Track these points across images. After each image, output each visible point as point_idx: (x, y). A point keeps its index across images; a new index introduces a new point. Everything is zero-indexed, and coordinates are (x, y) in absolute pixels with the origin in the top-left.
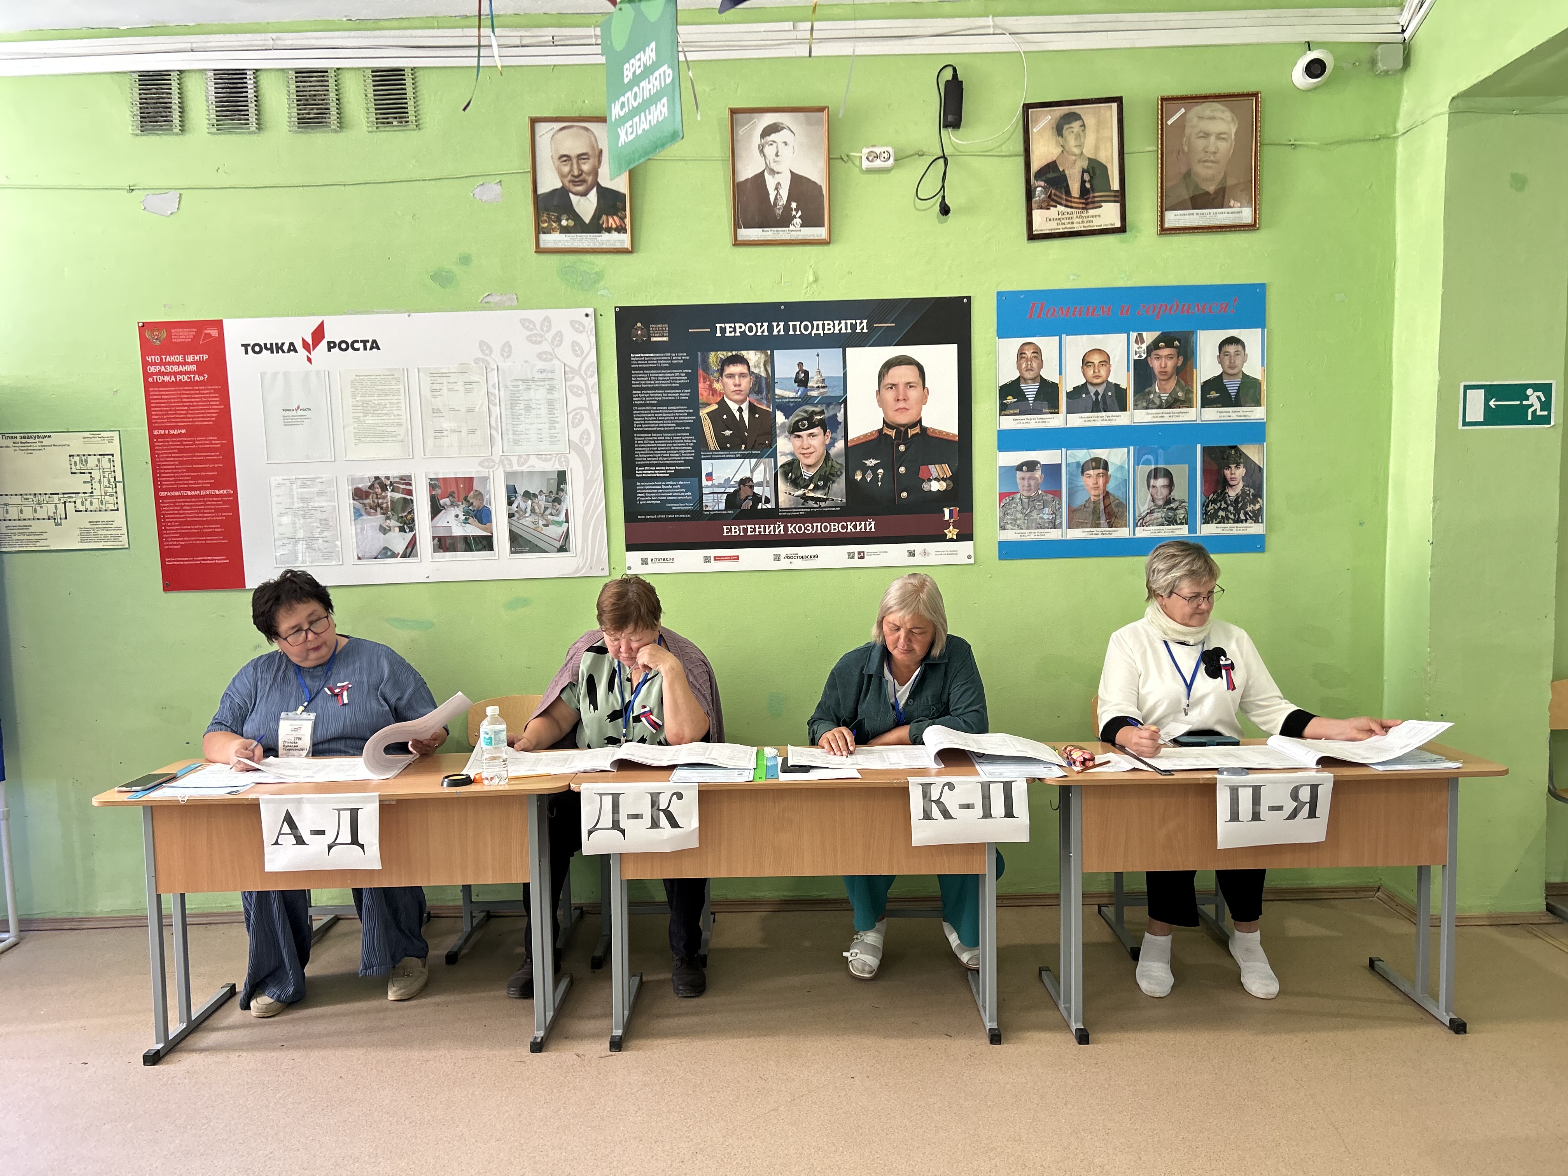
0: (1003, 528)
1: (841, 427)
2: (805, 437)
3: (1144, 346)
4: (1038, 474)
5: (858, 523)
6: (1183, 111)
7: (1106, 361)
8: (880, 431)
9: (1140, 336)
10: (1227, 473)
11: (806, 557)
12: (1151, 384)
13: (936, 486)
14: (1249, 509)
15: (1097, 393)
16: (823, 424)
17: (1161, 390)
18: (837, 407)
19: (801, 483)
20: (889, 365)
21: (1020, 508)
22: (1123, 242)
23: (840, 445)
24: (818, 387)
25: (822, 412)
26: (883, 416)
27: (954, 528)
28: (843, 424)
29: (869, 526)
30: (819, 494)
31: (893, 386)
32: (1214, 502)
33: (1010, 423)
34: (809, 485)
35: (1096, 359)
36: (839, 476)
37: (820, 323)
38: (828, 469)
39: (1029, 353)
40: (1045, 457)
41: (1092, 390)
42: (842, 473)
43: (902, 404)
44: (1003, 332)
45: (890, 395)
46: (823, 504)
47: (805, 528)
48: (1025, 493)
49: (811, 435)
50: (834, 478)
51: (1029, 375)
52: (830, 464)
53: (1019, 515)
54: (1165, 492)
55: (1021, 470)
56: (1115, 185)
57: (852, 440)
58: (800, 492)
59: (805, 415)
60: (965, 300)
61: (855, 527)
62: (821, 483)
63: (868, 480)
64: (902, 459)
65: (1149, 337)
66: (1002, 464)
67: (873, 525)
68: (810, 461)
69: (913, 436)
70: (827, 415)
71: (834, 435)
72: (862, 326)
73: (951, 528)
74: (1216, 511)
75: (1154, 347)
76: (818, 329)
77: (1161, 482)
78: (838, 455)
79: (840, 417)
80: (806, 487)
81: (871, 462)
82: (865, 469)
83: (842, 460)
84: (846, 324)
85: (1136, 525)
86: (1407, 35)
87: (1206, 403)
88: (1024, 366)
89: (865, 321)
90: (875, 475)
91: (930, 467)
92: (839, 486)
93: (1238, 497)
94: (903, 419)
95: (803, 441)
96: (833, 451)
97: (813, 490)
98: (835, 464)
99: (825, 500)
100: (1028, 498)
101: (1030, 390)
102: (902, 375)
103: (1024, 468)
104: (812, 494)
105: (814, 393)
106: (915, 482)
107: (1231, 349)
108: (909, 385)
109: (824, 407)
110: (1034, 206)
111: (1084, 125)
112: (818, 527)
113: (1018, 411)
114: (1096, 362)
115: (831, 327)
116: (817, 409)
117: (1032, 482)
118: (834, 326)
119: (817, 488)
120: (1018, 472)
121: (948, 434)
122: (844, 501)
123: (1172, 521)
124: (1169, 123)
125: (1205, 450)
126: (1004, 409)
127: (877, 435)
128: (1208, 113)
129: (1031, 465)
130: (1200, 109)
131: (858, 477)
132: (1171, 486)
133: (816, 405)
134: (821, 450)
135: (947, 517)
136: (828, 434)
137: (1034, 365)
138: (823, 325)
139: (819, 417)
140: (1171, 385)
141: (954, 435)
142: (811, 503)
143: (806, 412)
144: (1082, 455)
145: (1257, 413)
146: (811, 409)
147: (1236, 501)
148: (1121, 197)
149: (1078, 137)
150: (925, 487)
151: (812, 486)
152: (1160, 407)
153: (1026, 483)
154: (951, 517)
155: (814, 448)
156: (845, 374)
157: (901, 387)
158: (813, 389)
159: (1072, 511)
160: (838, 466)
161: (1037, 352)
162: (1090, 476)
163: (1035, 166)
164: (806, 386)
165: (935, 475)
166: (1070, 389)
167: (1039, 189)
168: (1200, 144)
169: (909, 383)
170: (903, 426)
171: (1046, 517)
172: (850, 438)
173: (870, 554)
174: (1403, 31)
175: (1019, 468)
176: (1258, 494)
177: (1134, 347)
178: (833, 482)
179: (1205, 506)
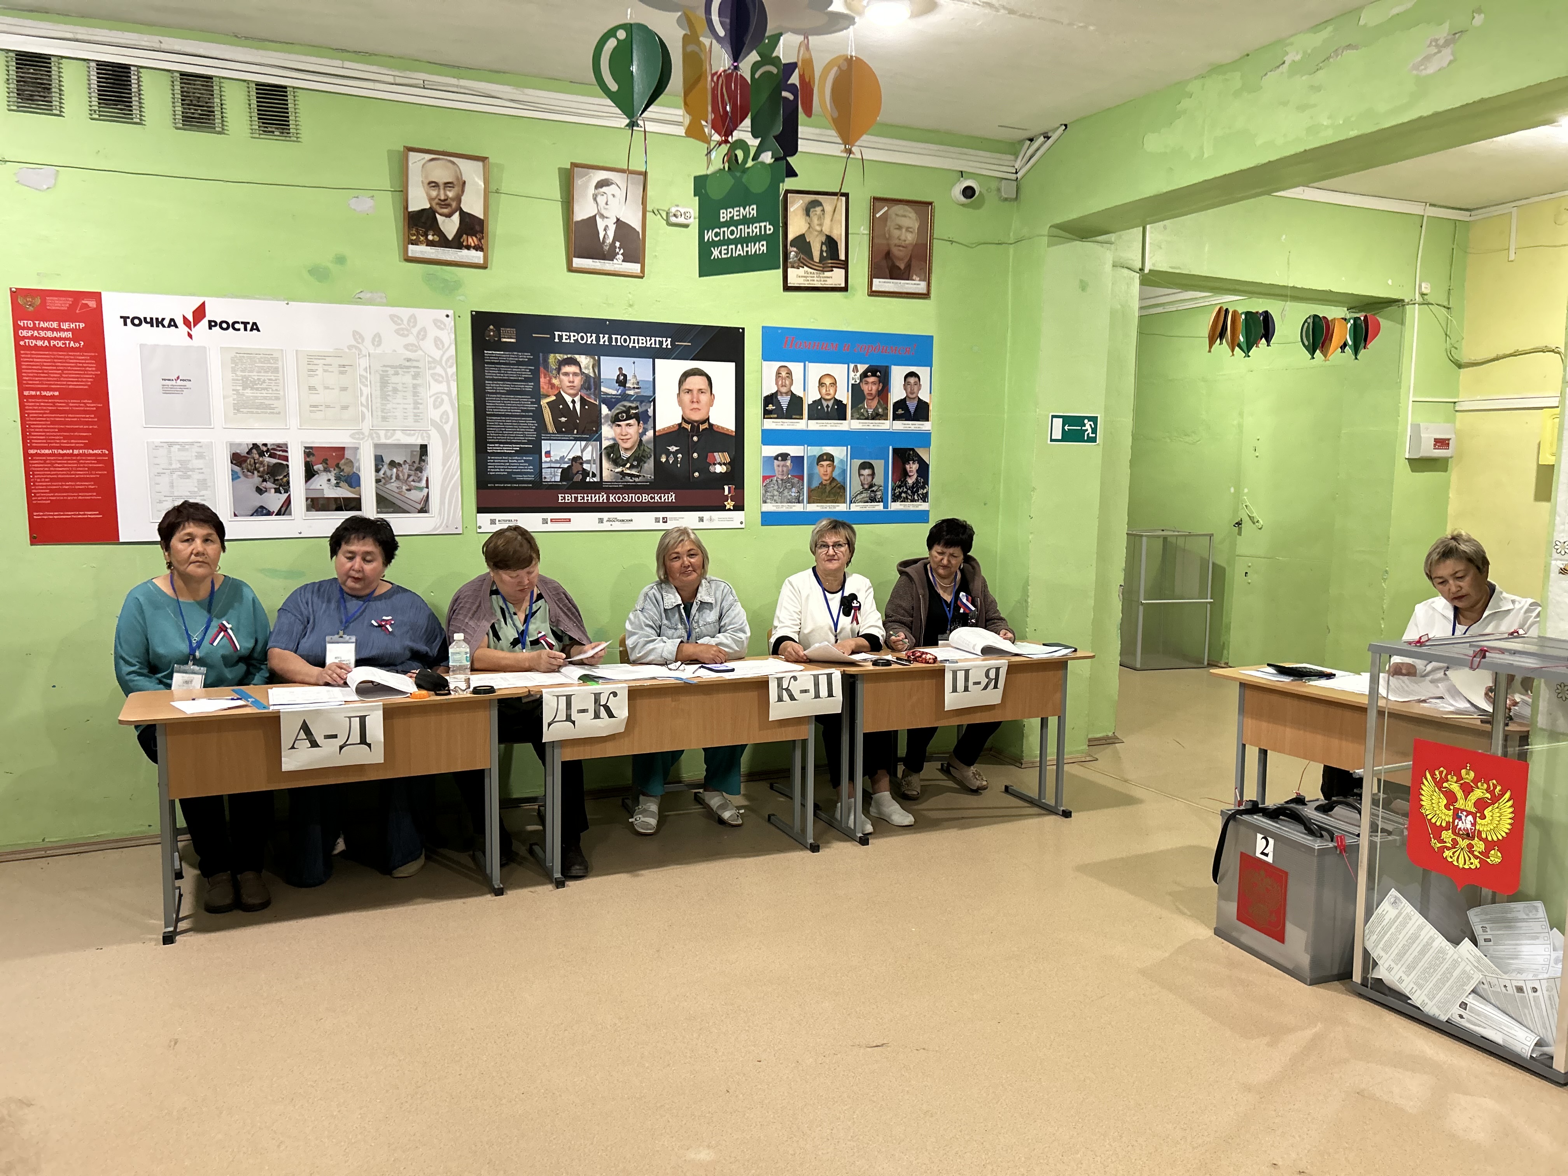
0: (765, 502)
1: (651, 420)
2: (624, 427)
3: (858, 374)
4: (789, 463)
5: (663, 495)
6: (886, 208)
7: (834, 384)
8: (680, 425)
9: (856, 366)
10: (908, 466)
11: (623, 521)
12: (863, 402)
13: (719, 469)
14: (920, 492)
15: (828, 406)
16: (637, 417)
17: (870, 406)
18: (648, 404)
19: (621, 462)
20: (686, 375)
21: (776, 487)
22: (846, 297)
23: (650, 433)
24: (634, 388)
25: (637, 408)
26: (681, 413)
27: (732, 501)
28: (652, 418)
29: (671, 497)
30: (633, 472)
31: (689, 391)
32: (900, 487)
33: (771, 424)
34: (626, 464)
35: (828, 381)
36: (649, 458)
37: (636, 338)
38: (641, 452)
39: (784, 374)
40: (794, 451)
41: (825, 404)
42: (651, 456)
43: (695, 406)
44: (767, 356)
45: (687, 398)
46: (637, 480)
47: (623, 498)
48: (780, 477)
49: (628, 425)
50: (645, 460)
51: (784, 390)
52: (642, 448)
53: (776, 493)
54: (870, 478)
55: (778, 460)
56: (842, 257)
57: (660, 430)
58: (620, 469)
59: (624, 409)
60: (741, 330)
61: (660, 498)
62: (635, 463)
63: (671, 462)
64: (695, 447)
65: (862, 368)
66: (764, 454)
67: (673, 497)
68: (628, 445)
69: (703, 430)
70: (641, 410)
71: (645, 426)
72: (667, 343)
73: (729, 500)
74: (900, 493)
75: (864, 375)
76: (634, 343)
77: (867, 472)
78: (648, 442)
79: (651, 413)
80: (624, 466)
81: (673, 449)
82: (668, 454)
83: (651, 446)
84: (655, 340)
85: (851, 502)
86: (1019, 175)
87: (896, 417)
88: (780, 383)
89: (669, 340)
90: (676, 458)
91: (715, 454)
92: (649, 466)
93: (914, 484)
94: (696, 416)
95: (622, 429)
96: (644, 438)
97: (629, 468)
98: (646, 449)
99: (638, 476)
100: (782, 480)
101: (784, 401)
102: (696, 382)
103: (780, 458)
104: (628, 472)
105: (631, 392)
106: (704, 465)
107: (912, 380)
108: (701, 391)
109: (638, 404)
110: (789, 265)
111: (823, 210)
112: (633, 498)
113: (776, 416)
114: (828, 384)
115: (644, 342)
116: (633, 405)
117: (785, 469)
118: (646, 341)
119: (632, 467)
120: (775, 461)
121: (728, 430)
122: (653, 477)
123: (873, 500)
124: (878, 216)
125: (894, 450)
126: (767, 414)
127: (677, 427)
128: (901, 212)
129: (784, 456)
130: (898, 209)
131: (663, 460)
132: (873, 475)
133: (632, 402)
134: (635, 437)
135: (726, 493)
136: (641, 425)
137: (787, 382)
138: (638, 339)
139: (634, 411)
140: (875, 403)
141: (732, 431)
142: (628, 478)
143: (625, 406)
144: (816, 451)
145: (925, 426)
146: (628, 404)
147: (913, 487)
148: (845, 265)
149: (819, 218)
150: (712, 469)
151: (628, 465)
152: (867, 419)
153: (780, 469)
154: (729, 492)
155: (631, 435)
156: (654, 379)
157: (695, 392)
158: (630, 389)
159: (810, 491)
160: (648, 451)
161: (790, 373)
162: (822, 466)
163: (791, 237)
164: (625, 386)
165: (718, 460)
166: (810, 402)
167: (793, 253)
168: (896, 233)
169: (701, 389)
170: (696, 422)
171: (793, 494)
172: (657, 429)
173: (671, 519)
174: (1016, 173)
175: (776, 458)
176: (926, 482)
177: (852, 374)
178: (645, 463)
179: (893, 489)
